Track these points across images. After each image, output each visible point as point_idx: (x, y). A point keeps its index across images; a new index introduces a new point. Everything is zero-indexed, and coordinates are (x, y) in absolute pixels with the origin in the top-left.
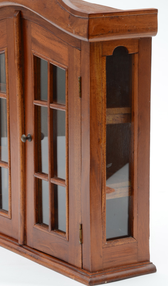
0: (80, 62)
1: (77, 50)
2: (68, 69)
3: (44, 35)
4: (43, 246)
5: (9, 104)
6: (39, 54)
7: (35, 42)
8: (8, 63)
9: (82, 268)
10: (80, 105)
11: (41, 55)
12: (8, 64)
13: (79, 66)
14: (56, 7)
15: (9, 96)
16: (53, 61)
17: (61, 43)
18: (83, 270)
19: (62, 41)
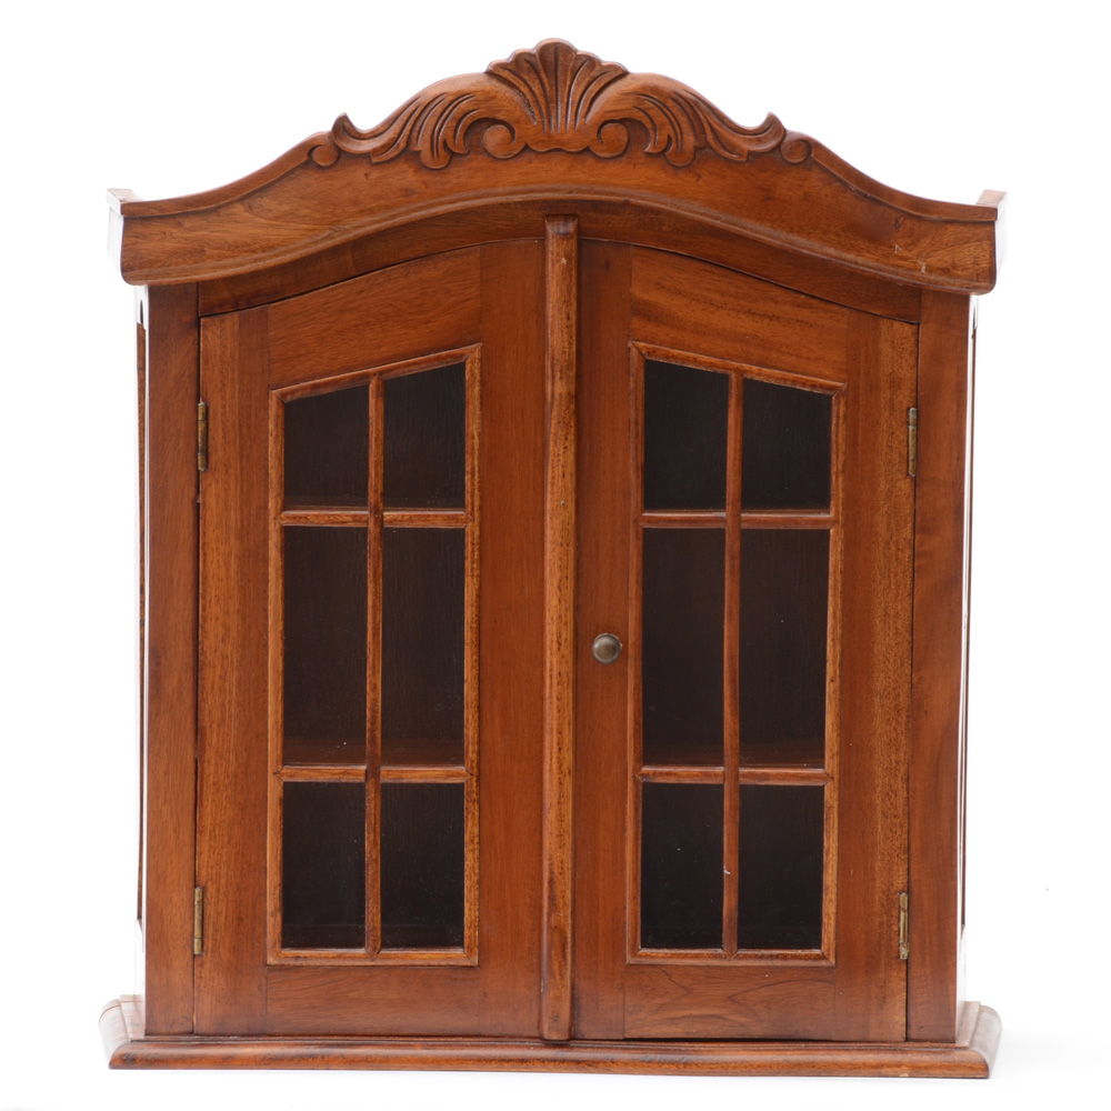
0: (912, 361)
1: (897, 325)
2: (847, 389)
3: (708, 289)
4: (684, 1017)
5: (480, 544)
6: (676, 352)
7: (648, 313)
8: (481, 397)
9: (907, 1039)
10: (911, 499)
11: (692, 355)
12: (481, 404)
13: (906, 373)
14: (826, 196)
15: (481, 517)
16: (764, 369)
17: (810, 308)
18: (911, 1044)
19: (813, 301)
